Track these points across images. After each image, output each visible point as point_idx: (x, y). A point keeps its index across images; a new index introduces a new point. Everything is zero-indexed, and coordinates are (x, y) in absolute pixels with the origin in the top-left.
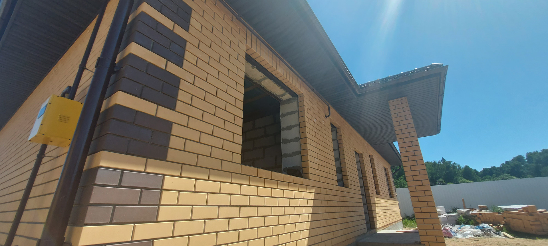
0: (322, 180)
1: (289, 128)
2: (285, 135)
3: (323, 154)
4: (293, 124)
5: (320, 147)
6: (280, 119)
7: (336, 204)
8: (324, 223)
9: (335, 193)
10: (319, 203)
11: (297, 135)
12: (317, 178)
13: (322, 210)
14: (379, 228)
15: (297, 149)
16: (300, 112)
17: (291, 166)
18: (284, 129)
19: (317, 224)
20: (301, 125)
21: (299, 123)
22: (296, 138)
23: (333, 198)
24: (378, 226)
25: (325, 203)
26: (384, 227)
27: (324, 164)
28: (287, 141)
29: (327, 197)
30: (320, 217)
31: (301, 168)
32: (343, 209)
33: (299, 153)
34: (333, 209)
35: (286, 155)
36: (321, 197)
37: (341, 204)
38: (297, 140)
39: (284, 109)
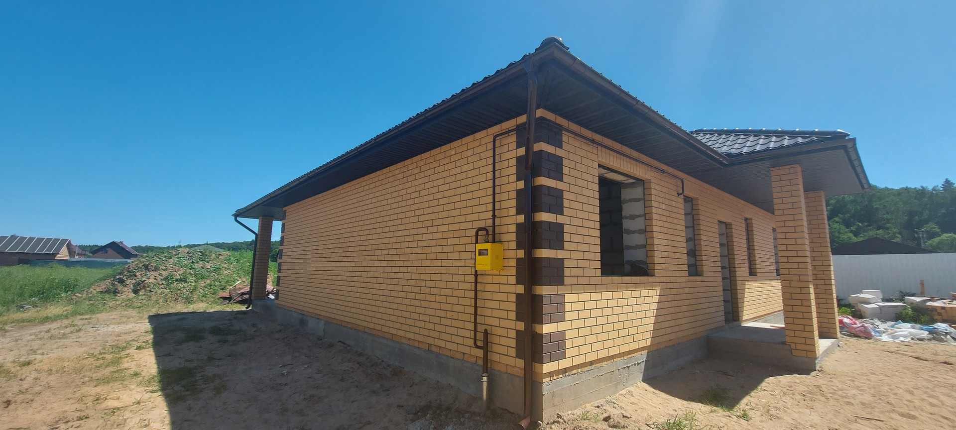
0: (670, 273)
1: (633, 217)
2: (627, 224)
3: (671, 243)
4: (638, 214)
5: (669, 237)
6: (621, 206)
7: (684, 297)
8: (669, 317)
9: (684, 285)
10: (664, 298)
11: (643, 228)
12: (663, 273)
13: (667, 305)
14: (746, 320)
15: (642, 242)
16: (645, 200)
17: (634, 259)
18: (626, 218)
19: (661, 319)
20: (647, 216)
21: (645, 214)
22: (640, 230)
23: (681, 291)
24: (745, 318)
25: (670, 298)
26: (755, 319)
27: (672, 255)
28: (630, 232)
29: (674, 291)
30: (665, 311)
31: (645, 263)
32: (692, 302)
33: (644, 246)
34: (680, 303)
35: (629, 248)
36: (668, 292)
37: (690, 296)
38: (641, 232)
39: (626, 194)
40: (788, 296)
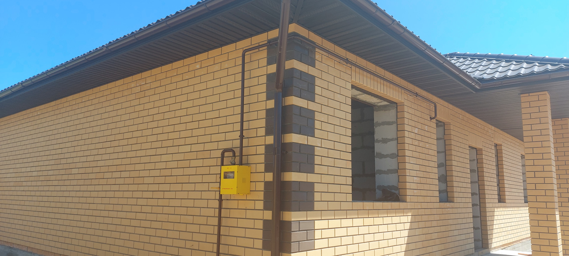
0: (421, 199)
1: (385, 141)
2: (379, 148)
3: (423, 168)
4: (389, 137)
5: (420, 162)
6: (373, 129)
7: (434, 224)
8: (420, 245)
9: (435, 211)
10: (415, 225)
11: (395, 151)
12: (415, 199)
13: (418, 232)
14: (495, 248)
15: (394, 167)
16: (398, 123)
17: (386, 185)
18: (378, 141)
19: (412, 246)
20: (399, 140)
21: (398, 138)
22: (393, 154)
23: (432, 218)
24: (494, 245)
25: (422, 225)
26: (504, 246)
27: (423, 181)
28: (381, 156)
29: (425, 218)
30: (416, 239)
31: (397, 188)
32: (443, 229)
33: (396, 171)
34: (431, 230)
35: (381, 172)
36: (419, 218)
37: (440, 223)
38: (392, 156)
39: (379, 117)
40: (536, 223)
